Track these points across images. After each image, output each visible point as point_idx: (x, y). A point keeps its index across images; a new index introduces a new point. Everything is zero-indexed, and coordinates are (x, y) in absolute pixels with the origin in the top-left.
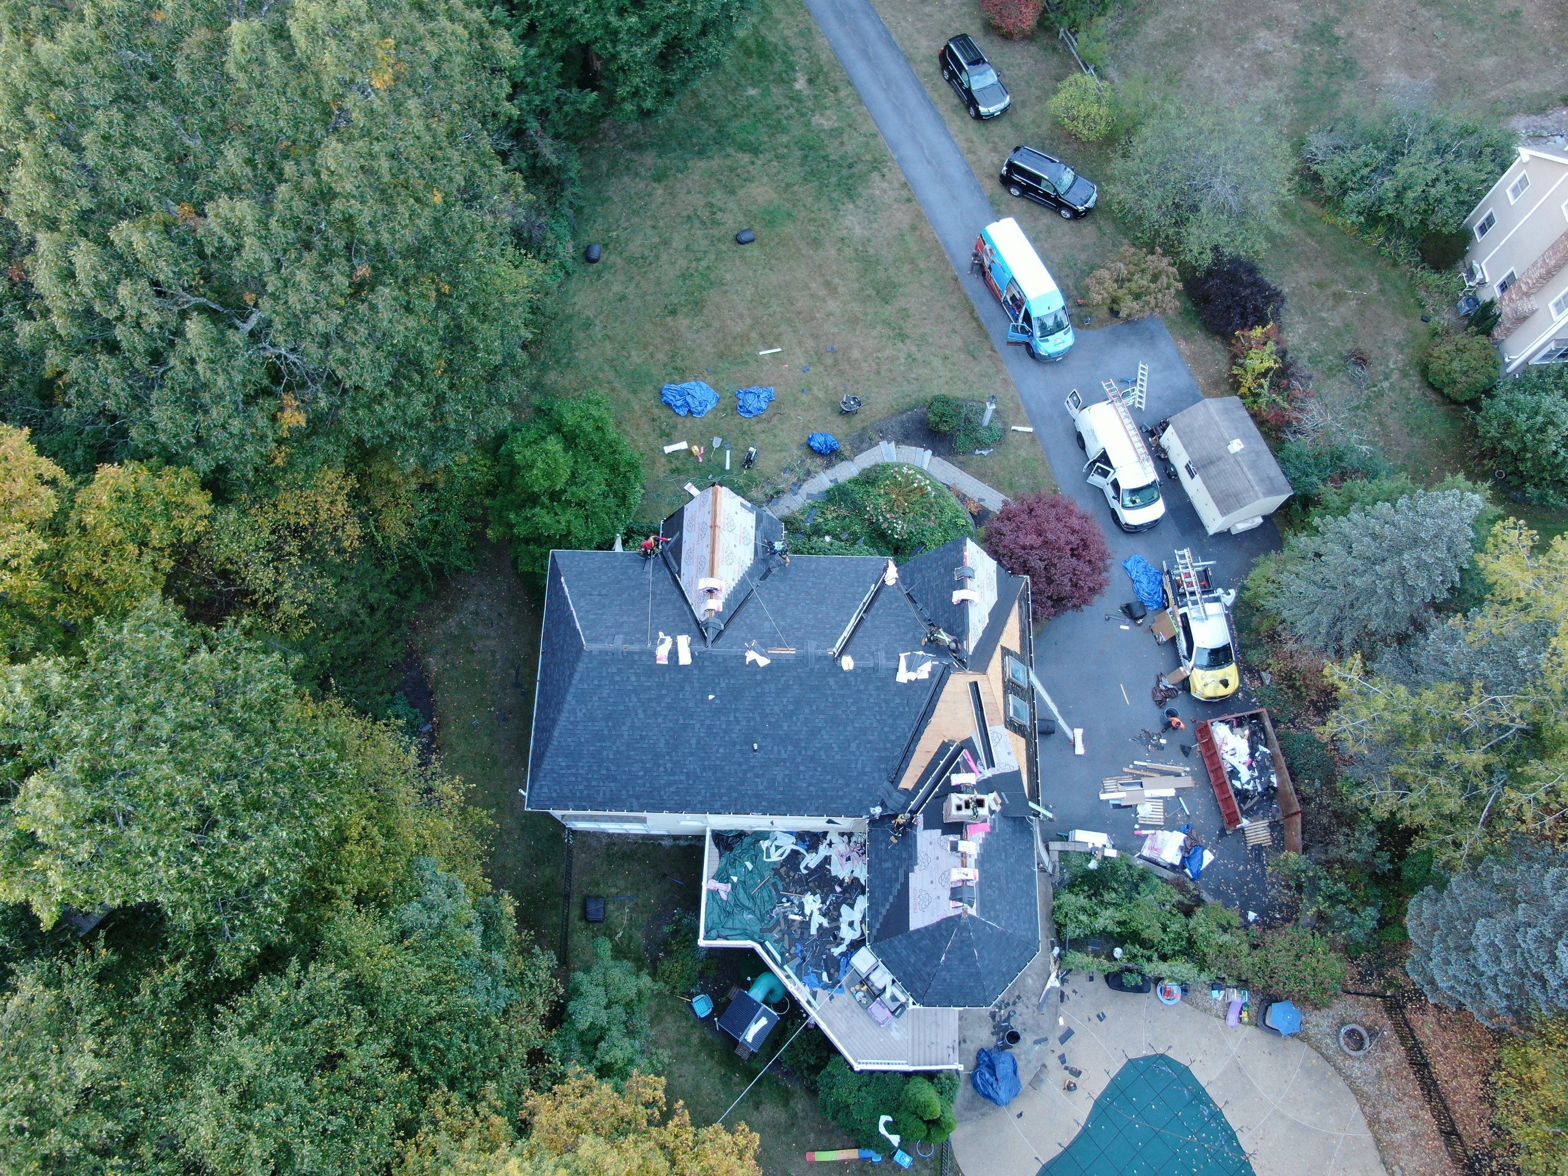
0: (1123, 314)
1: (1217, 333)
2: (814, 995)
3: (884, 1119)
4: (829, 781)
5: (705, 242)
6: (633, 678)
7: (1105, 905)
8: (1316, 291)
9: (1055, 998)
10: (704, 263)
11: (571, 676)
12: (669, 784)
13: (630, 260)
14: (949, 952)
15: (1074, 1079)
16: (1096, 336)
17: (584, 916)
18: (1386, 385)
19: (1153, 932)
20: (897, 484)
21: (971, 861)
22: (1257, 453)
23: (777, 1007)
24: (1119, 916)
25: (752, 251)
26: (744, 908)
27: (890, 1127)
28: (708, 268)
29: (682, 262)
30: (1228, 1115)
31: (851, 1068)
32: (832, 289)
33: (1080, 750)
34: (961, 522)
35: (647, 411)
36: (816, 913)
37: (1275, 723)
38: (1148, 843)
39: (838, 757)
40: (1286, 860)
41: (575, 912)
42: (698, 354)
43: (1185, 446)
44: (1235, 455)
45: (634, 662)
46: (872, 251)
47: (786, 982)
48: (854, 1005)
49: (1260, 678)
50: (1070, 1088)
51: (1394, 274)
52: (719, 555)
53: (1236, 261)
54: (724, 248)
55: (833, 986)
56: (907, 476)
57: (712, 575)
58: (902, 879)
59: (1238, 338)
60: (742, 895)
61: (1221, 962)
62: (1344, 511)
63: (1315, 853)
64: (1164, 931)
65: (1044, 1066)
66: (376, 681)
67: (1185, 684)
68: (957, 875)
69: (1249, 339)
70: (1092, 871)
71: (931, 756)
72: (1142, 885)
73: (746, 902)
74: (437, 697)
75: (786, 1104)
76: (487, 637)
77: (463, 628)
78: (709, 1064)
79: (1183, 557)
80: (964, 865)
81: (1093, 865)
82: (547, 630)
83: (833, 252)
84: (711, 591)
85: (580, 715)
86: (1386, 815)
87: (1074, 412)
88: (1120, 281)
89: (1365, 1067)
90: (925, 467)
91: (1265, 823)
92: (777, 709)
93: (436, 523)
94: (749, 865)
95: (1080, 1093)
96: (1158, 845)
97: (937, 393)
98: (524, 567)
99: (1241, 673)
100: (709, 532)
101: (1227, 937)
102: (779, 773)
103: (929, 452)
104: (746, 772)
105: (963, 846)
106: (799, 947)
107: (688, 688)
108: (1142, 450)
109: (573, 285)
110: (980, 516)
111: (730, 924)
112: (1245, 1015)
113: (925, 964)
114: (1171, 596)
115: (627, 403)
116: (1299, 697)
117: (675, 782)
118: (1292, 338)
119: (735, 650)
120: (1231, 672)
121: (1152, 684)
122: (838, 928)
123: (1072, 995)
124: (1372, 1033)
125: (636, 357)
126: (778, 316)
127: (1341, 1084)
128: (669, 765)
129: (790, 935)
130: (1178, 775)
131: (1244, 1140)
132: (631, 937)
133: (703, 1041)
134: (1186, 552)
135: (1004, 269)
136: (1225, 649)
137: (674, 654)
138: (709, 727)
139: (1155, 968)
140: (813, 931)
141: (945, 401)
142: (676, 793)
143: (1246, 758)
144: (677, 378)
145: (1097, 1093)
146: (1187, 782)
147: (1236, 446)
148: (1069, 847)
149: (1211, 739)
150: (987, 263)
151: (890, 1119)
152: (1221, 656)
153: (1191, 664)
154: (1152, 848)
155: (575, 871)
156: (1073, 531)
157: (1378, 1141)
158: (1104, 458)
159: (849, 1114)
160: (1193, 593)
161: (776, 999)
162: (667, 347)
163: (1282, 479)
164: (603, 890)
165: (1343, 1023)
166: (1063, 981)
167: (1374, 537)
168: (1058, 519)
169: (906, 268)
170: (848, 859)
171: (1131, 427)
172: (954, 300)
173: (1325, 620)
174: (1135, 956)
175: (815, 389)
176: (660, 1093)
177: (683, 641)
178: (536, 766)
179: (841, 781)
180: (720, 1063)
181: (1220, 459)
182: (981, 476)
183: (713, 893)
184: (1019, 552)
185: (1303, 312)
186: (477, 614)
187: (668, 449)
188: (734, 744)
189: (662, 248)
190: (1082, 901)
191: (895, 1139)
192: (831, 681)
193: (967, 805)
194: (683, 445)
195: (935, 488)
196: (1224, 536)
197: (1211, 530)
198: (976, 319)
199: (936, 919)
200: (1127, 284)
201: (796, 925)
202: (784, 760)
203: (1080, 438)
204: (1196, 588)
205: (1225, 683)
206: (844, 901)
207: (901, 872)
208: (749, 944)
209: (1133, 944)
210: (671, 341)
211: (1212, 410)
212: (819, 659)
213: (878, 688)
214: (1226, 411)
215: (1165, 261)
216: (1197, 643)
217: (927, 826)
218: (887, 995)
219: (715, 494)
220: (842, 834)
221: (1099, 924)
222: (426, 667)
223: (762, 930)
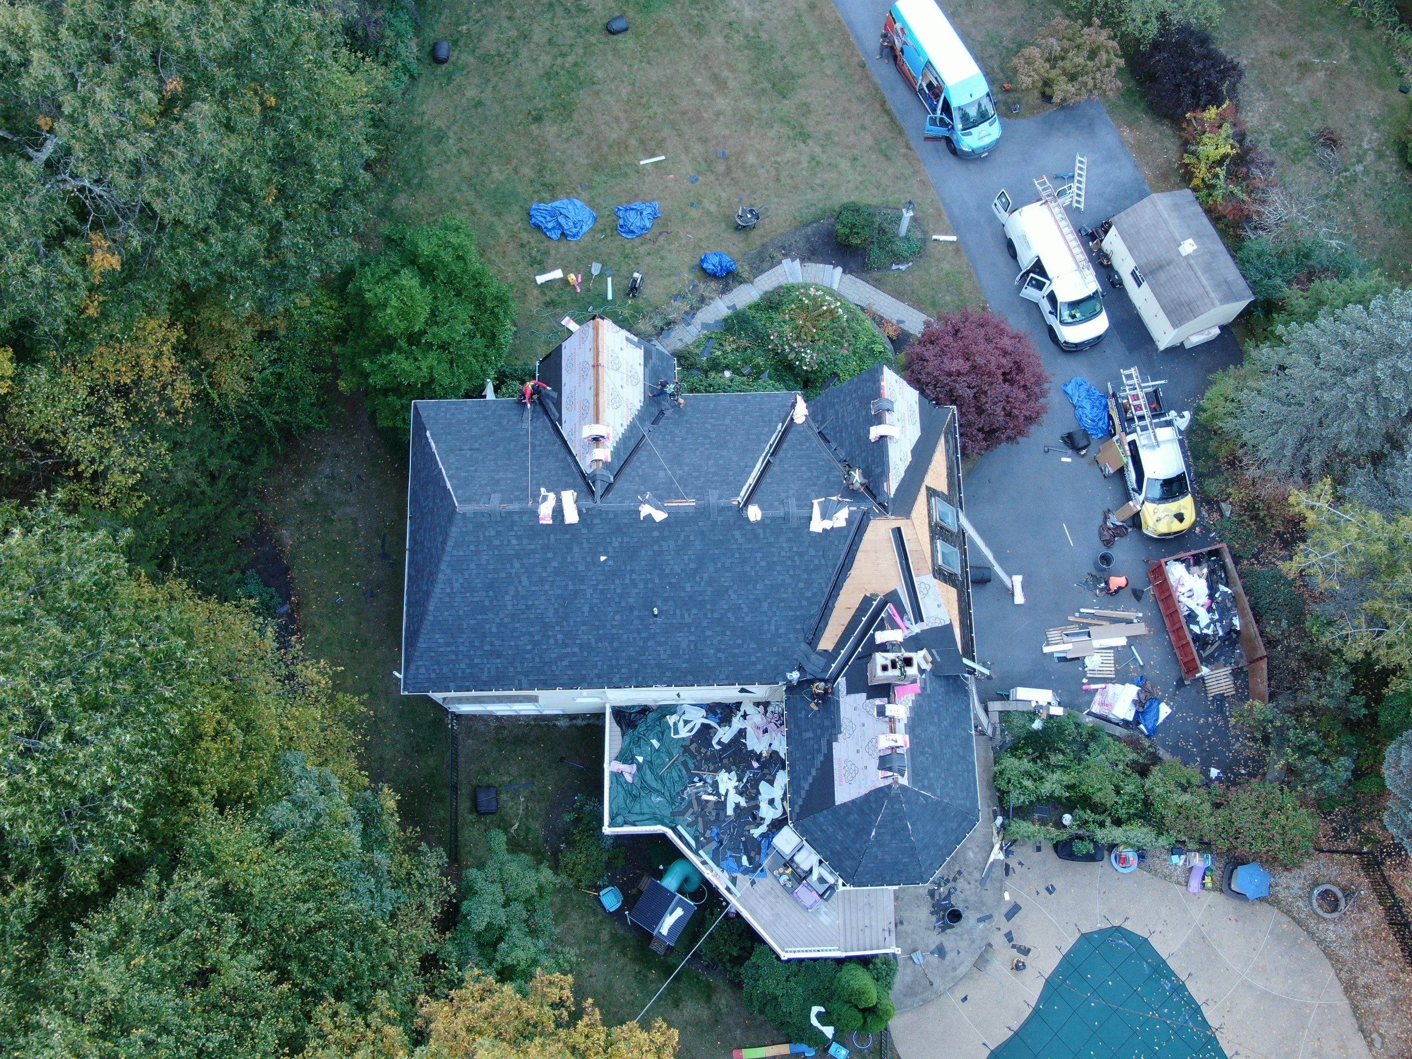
0: (1056, 99)
1: (1166, 116)
2: (734, 880)
3: (815, 1009)
4: (740, 646)
5: (571, 34)
6: (514, 542)
7: (1051, 767)
8: (1279, 62)
9: (999, 872)
10: (571, 59)
11: (444, 543)
12: (561, 658)
13: (484, 59)
14: (879, 827)
15: (1022, 958)
16: (1026, 125)
17: (475, 808)
18: (1359, 168)
19: (1106, 796)
20: (803, 308)
21: (900, 726)
22: (1213, 255)
23: (693, 896)
24: (1067, 779)
25: (626, 42)
26: (652, 790)
27: (823, 1018)
28: (576, 64)
29: (545, 59)
30: (1193, 988)
31: (778, 957)
32: (720, 84)
33: (1019, 599)
34: (878, 348)
35: (513, 236)
36: (732, 792)
37: (1237, 559)
38: (1098, 698)
39: (748, 619)
40: (1251, 710)
41: (465, 805)
42: (569, 166)
43: (1131, 251)
44: (1187, 257)
45: (514, 523)
46: (764, 37)
47: (702, 868)
48: (779, 889)
49: (1220, 510)
50: (1018, 967)
51: (1366, 38)
52: (604, 399)
53: (1186, 30)
54: (593, 40)
55: (754, 871)
56: (814, 299)
57: (597, 421)
58: (824, 750)
59: (1189, 122)
60: (649, 776)
61: (1181, 824)
62: (1311, 316)
63: (1283, 700)
64: (1118, 793)
65: (990, 945)
66: (224, 558)
67: (1136, 520)
68: (885, 742)
69: (1201, 122)
70: (1037, 732)
71: (852, 612)
72: (1092, 745)
73: (654, 784)
74: (294, 573)
75: (708, 999)
76: (347, 503)
77: (317, 493)
78: (621, 962)
79: (1129, 377)
80: (893, 731)
81: (1037, 725)
82: (414, 492)
83: (720, 40)
84: (596, 439)
85: (457, 585)
86: (1361, 656)
87: (1003, 216)
88: (1052, 60)
89: (1340, 929)
90: (835, 287)
91: (1228, 670)
92: (677, 569)
93: (279, 376)
94: (655, 743)
95: (1029, 973)
96: (1109, 700)
97: (845, 200)
98: (383, 422)
99: (1198, 505)
100: (591, 372)
101: (1186, 797)
102: (683, 640)
103: (839, 270)
104: (646, 640)
105: (891, 710)
106: (715, 830)
107: (576, 549)
108: (1082, 256)
109: (420, 90)
110: (900, 341)
111: (637, 809)
112: (1208, 880)
113: (854, 842)
114: (1117, 422)
115: (491, 228)
116: (1263, 529)
117: (567, 655)
118: (1252, 119)
119: (627, 504)
120: (1186, 505)
121: (1099, 521)
122: (758, 807)
123: (1018, 868)
124: (1348, 893)
125: (498, 174)
126: (660, 119)
127: (1314, 949)
128: (560, 637)
129: (704, 816)
130: (1130, 622)
131: (1210, 1014)
132: (528, 829)
133: (614, 936)
134: (1133, 371)
135: (918, 51)
136: (1180, 478)
137: (558, 512)
138: (602, 592)
139: (1109, 834)
140: (730, 811)
141: (855, 209)
142: (570, 667)
143: (1205, 600)
144: (547, 195)
145: (1048, 971)
146: (1140, 629)
147: (1188, 247)
148: (1010, 706)
149: (1165, 581)
150: (898, 45)
151: (822, 1009)
152: (1175, 487)
153: (1141, 498)
154: (1102, 704)
155: (462, 759)
156: (1005, 353)
157: (1355, 1008)
158: (1038, 267)
159: (777, 1006)
160: (1141, 418)
161: (691, 887)
162: (533, 160)
163: (1241, 283)
164: (494, 778)
165: (1316, 884)
166: (1007, 853)
167: (1345, 344)
168: (988, 340)
169: (805, 55)
170: (766, 731)
171: (1068, 230)
172: (861, 91)
173: (1291, 442)
174: (1087, 822)
175: (706, 203)
176: (567, 993)
177: (569, 497)
178: (411, 644)
179: (753, 645)
180: (635, 960)
181: (1169, 263)
182: (898, 294)
183: (617, 776)
184: (945, 379)
185: (1263, 87)
186: (333, 477)
187: (541, 279)
188: (632, 609)
189: (521, 43)
190: (1026, 764)
191: (829, 1031)
192: (737, 534)
193: (894, 665)
194: (558, 274)
195: (847, 310)
196: (1177, 351)
197: (1162, 345)
198: (888, 112)
199: (863, 791)
200: (1060, 63)
201: (710, 806)
202: (688, 625)
203: (1010, 246)
204: (1145, 412)
205: (1180, 517)
206: (763, 778)
207: (824, 742)
208: (659, 829)
209: (1084, 809)
210: (537, 153)
211: (1161, 207)
212: (722, 510)
213: (789, 540)
214: (1176, 207)
215: (1104, 33)
216: (1148, 474)
217: (850, 691)
218: (815, 877)
219: (596, 329)
220: (757, 704)
221: (1046, 788)
222: (279, 541)
223: (673, 814)
